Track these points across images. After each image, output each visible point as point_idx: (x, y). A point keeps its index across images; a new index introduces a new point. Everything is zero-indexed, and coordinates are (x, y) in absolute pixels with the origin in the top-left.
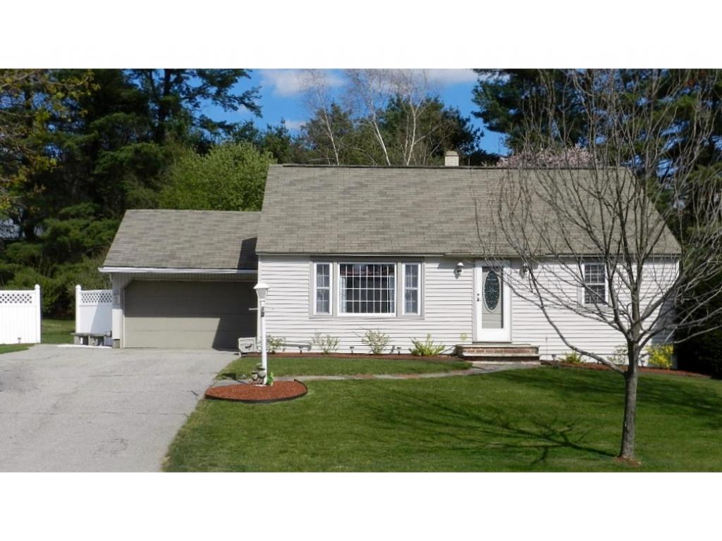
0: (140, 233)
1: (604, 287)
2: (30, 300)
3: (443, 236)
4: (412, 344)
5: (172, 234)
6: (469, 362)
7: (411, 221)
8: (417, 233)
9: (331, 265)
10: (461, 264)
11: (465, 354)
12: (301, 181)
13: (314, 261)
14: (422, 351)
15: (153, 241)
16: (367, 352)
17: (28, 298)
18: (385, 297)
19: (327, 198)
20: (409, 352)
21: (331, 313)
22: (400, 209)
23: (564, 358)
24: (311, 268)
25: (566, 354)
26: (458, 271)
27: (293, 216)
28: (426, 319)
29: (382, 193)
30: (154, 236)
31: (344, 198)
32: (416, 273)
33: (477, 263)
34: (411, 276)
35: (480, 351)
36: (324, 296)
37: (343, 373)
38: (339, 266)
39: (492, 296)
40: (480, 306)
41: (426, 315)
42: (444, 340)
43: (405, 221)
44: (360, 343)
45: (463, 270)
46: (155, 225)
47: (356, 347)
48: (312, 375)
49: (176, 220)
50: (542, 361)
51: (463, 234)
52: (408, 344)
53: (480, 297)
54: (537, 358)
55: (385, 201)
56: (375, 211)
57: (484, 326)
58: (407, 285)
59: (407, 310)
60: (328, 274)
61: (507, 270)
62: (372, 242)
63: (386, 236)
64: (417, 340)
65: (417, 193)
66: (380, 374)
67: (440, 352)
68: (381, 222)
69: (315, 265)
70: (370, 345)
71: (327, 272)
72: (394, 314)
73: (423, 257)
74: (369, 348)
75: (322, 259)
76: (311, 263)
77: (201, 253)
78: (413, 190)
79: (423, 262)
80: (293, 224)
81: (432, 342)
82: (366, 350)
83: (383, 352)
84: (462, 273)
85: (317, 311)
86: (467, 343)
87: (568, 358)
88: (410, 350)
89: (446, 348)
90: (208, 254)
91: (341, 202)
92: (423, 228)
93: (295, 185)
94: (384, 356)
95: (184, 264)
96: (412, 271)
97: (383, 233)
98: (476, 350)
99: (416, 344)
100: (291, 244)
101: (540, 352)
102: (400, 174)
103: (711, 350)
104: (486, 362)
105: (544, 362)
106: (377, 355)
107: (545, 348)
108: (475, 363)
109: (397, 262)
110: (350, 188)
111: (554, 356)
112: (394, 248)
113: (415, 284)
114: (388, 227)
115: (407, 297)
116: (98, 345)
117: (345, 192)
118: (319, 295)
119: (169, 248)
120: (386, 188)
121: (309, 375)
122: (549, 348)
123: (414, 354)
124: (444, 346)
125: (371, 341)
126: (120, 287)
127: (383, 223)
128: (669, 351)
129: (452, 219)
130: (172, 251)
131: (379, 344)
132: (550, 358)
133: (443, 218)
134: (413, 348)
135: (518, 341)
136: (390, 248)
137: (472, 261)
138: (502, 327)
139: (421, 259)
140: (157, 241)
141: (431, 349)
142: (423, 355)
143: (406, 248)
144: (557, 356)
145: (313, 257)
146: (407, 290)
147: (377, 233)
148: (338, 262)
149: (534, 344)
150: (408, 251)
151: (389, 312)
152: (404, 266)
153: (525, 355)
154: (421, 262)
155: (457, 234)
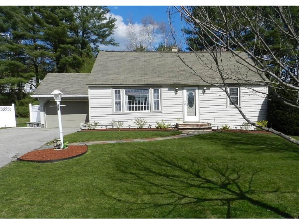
0: (51, 82)
1: (237, 97)
2: (10, 110)
3: (170, 77)
4: (156, 123)
5: (65, 82)
6: (181, 131)
7: (157, 71)
8: (159, 76)
9: (121, 90)
10: (177, 89)
11: (179, 128)
12: (112, 57)
13: (113, 89)
14: (160, 126)
15: (56, 85)
16: (136, 128)
17: (9, 109)
18: (145, 104)
19: (122, 63)
20: (155, 127)
21: (122, 111)
22: (153, 67)
23: (222, 128)
24: (112, 91)
25: (223, 126)
26: (176, 92)
27: (106, 70)
28: (163, 113)
29: (145, 61)
30: (57, 83)
31: (129, 63)
32: (158, 93)
33: (185, 88)
34: (156, 94)
35: (186, 126)
36: (118, 103)
37: (117, 139)
38: (124, 90)
39: (191, 102)
40: (186, 107)
41: (163, 111)
42: (170, 121)
43: (154, 71)
44: (133, 124)
45: (178, 91)
46: (58, 79)
47: (131, 126)
48: (100, 141)
49: (67, 77)
50: (212, 129)
51: (178, 76)
52: (154, 123)
53: (186, 103)
54: (210, 128)
55: (146, 64)
56: (142, 68)
57: (188, 115)
58: (155, 98)
59: (155, 109)
60: (120, 94)
61: (197, 91)
62: (139, 80)
63: (145, 77)
64: (158, 122)
65: (160, 61)
66: (136, 139)
67: (169, 127)
68: (144, 72)
69: (114, 90)
70: (138, 124)
71: (119, 93)
72: (150, 111)
73: (161, 86)
74: (138, 126)
75: (117, 87)
76: (112, 89)
77: (75, 89)
78: (158, 60)
79: (161, 88)
80: (105, 73)
81: (165, 122)
82: (136, 127)
83: (143, 127)
84: (178, 93)
85: (116, 110)
86: (181, 122)
87: (224, 128)
88: (155, 126)
89: (171, 125)
90: (78, 89)
91: (127, 64)
92: (161, 74)
93: (109, 58)
94: (144, 129)
95: (67, 93)
96: (156, 92)
97: (144, 76)
98: (184, 126)
99: (158, 124)
100: (103, 81)
101: (211, 125)
102: (153, 54)
103: (285, 123)
104: (189, 131)
105: (214, 130)
106: (141, 129)
107: (214, 124)
108: (184, 131)
109: (150, 88)
110: (132, 59)
111: (217, 127)
112: (148, 82)
113: (158, 98)
114: (146, 74)
115: (155, 103)
116: (37, 127)
117: (130, 61)
118: (116, 103)
119: (62, 87)
120: (147, 59)
121: (98, 140)
122: (215, 124)
123: (157, 128)
124: (170, 124)
125: (138, 123)
126: (43, 104)
127: (145, 72)
128: (266, 123)
129: (174, 71)
130: (63, 89)
131: (142, 124)
132: (216, 128)
133: (170, 70)
134: (157, 125)
135: (202, 121)
136: (147, 82)
137: (182, 87)
138: (195, 115)
139: (160, 87)
140: (58, 85)
141: (165, 125)
142: (161, 128)
143: (153, 82)
144: (219, 127)
145: (113, 87)
146: (155, 100)
147: (142, 76)
148: (124, 89)
149: (208, 122)
150: (154, 83)
151: (147, 110)
152: (153, 89)
153: (206, 127)
154: (160, 88)
155: (176, 76)
